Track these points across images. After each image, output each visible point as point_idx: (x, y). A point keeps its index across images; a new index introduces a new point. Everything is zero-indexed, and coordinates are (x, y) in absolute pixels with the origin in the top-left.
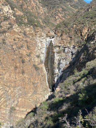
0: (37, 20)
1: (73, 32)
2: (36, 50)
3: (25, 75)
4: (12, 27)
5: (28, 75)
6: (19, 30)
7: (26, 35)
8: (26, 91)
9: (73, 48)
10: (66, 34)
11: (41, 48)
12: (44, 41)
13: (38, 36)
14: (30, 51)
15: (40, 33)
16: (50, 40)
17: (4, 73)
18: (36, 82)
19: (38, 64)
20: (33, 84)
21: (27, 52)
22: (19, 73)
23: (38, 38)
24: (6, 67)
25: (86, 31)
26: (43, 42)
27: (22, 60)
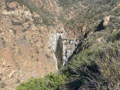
0: (53, 18)
1: (76, 29)
2: (48, 43)
3: (39, 62)
4: (30, 27)
5: (41, 62)
6: (36, 28)
7: (41, 32)
8: (40, 74)
9: (76, 41)
10: (71, 30)
11: (52, 41)
12: (55, 35)
13: (51, 32)
14: (43, 44)
15: (52, 30)
16: (60, 34)
17: (23, 61)
18: (47, 67)
19: (50, 54)
20: (45, 68)
21: (41, 45)
22: (35, 61)
23: (50, 34)
24: (25, 57)
25: (85, 29)
26: (54, 37)
27: (37, 51)
